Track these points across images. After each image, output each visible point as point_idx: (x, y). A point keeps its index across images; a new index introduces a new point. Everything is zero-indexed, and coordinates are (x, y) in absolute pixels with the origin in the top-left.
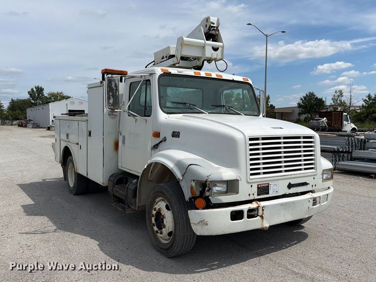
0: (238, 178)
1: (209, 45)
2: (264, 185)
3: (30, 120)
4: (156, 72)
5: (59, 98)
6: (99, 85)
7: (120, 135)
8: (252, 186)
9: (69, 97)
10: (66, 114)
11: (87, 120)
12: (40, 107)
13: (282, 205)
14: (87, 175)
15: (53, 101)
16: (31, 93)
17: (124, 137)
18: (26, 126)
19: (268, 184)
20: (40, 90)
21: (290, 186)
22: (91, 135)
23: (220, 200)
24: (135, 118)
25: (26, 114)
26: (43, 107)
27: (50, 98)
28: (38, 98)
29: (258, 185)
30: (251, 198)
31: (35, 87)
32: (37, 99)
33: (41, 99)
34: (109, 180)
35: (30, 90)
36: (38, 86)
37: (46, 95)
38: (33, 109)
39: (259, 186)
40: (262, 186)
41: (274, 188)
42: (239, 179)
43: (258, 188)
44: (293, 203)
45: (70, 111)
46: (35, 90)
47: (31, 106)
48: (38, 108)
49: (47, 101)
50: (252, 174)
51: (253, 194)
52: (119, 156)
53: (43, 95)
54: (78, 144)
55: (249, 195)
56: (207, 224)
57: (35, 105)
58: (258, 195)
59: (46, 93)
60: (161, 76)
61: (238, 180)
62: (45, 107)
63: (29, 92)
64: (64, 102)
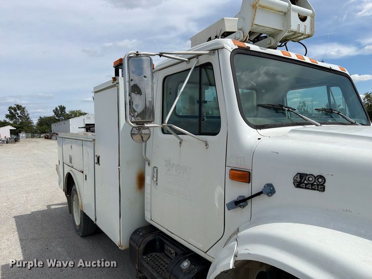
1: (295, 10)
3: (54, 133)
4: (225, 46)
5: (78, 114)
6: (112, 84)
7: (147, 166)
9: (85, 114)
10: (82, 128)
11: (94, 140)
12: (62, 123)
14: (96, 220)
15: (73, 117)
16: (56, 111)
17: (155, 170)
18: (51, 138)
20: (63, 109)
22: (100, 162)
24: (179, 138)
25: (51, 128)
26: (64, 122)
27: (71, 115)
28: (62, 115)
31: (59, 107)
32: (60, 116)
33: (63, 116)
34: (131, 239)
35: (54, 109)
36: (61, 106)
37: (67, 113)
38: (56, 124)
45: (86, 125)
46: (58, 108)
47: (55, 122)
48: (61, 123)
49: (68, 117)
52: (147, 200)
53: (65, 112)
54: (83, 172)
57: (59, 120)
59: (67, 111)
60: (235, 53)
62: (66, 122)
63: (53, 111)
64: (82, 117)
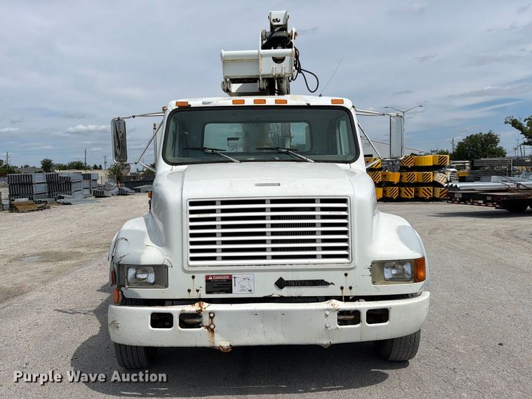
0: (167, 263)
1: (267, 55)
2: (220, 278)
4: (168, 107)
8: (193, 277)
13: (256, 313)
19: (231, 276)
21: (281, 284)
23: (137, 294)
29: (207, 277)
30: (194, 295)
39: (210, 278)
40: (217, 278)
41: (245, 283)
42: (169, 265)
43: (207, 281)
44: (283, 313)
50: (193, 259)
51: (198, 291)
55: (189, 291)
56: (118, 327)
58: (207, 293)
60: (174, 112)
61: (166, 267)
